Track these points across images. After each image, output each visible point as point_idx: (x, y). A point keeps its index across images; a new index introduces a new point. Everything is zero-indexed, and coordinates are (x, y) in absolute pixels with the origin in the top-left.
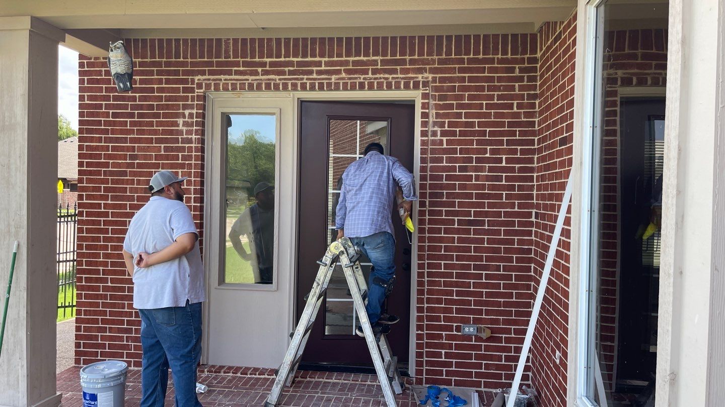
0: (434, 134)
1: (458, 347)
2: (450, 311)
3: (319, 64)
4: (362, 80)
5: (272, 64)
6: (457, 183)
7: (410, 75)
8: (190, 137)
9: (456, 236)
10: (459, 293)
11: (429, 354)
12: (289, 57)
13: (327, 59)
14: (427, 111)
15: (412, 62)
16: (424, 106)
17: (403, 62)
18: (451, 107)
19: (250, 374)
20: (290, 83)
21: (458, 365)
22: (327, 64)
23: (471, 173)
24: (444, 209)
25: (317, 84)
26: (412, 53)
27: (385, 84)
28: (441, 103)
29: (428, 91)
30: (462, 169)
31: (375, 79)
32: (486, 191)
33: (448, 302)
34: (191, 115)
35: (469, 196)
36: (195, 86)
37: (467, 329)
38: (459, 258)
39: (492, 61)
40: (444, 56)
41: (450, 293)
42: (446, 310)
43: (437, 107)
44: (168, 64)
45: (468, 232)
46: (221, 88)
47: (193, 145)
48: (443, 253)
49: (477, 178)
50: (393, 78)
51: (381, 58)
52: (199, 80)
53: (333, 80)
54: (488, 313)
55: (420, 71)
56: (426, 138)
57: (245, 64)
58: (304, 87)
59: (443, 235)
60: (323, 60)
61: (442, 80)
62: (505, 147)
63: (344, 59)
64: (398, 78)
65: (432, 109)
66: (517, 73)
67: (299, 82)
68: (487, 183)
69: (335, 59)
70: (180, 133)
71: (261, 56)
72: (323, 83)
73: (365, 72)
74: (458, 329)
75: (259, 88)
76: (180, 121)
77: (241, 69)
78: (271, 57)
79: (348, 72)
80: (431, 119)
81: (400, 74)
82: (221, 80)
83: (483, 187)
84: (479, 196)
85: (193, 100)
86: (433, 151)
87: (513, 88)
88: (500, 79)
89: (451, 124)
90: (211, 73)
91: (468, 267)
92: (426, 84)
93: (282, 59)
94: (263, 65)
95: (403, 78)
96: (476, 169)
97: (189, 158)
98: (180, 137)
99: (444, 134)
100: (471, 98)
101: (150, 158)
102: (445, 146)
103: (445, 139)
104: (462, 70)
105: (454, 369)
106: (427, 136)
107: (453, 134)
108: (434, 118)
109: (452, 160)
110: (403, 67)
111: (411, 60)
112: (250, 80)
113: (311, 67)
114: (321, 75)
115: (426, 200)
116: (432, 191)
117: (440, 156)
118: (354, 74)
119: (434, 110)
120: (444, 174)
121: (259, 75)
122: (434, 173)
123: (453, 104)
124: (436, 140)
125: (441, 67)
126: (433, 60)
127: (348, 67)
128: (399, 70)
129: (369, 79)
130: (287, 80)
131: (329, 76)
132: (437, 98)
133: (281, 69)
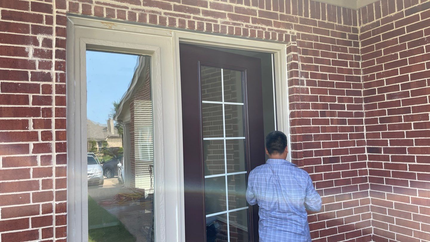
0: (302, 83)
3: (205, 4)
4: (245, 27)
6: (320, 126)
7: (282, 29)
8: (47, 71)
9: (323, 173)
10: (328, 224)
13: (212, 1)
14: (297, 62)
15: (282, 17)
16: (295, 58)
18: (311, 60)
20: (177, 19)
22: (212, 5)
23: (328, 118)
25: (205, 26)
26: (282, 9)
27: (264, 35)
28: (305, 56)
29: (296, 45)
30: (323, 114)
31: (256, 27)
32: (338, 133)
33: (322, 233)
34: (47, 42)
35: (327, 137)
36: (54, 4)
38: (326, 192)
39: (332, 26)
40: (303, 17)
41: (323, 225)
43: (303, 60)
45: (329, 168)
46: (93, 12)
47: (53, 83)
49: (332, 122)
50: (269, 29)
51: (259, 9)
53: (219, 23)
55: (289, 26)
56: (298, 86)
58: (192, 26)
59: (314, 173)
61: (304, 37)
62: (346, 96)
63: (228, 3)
64: (273, 30)
66: (347, 39)
67: (187, 20)
68: (338, 126)
69: (220, 2)
72: (211, 24)
73: (247, 20)
75: (143, 20)
76: (30, 49)
79: (231, 16)
80: (299, 70)
81: (274, 26)
82: (91, 2)
83: (336, 129)
84: (334, 137)
85: (49, 22)
86: (303, 98)
88: (338, 42)
89: (313, 76)
91: (332, 199)
92: (294, 38)
95: (277, 31)
96: (332, 114)
98: (29, 71)
99: (309, 83)
100: (323, 54)
102: (310, 94)
103: (309, 87)
104: (315, 31)
106: (298, 84)
107: (314, 83)
108: (301, 69)
109: (315, 106)
110: (276, 20)
111: (281, 15)
112: (130, 8)
113: (197, 6)
114: (207, 16)
115: (302, 142)
116: (305, 134)
117: (308, 102)
118: (237, 20)
119: (300, 62)
120: (311, 118)
121: (140, 4)
122: (304, 118)
123: (312, 58)
124: (304, 88)
125: (302, 26)
126: (297, 18)
127: (231, 13)
128: (273, 23)
129: (250, 27)
130: (173, 16)
131: (214, 18)
132: (301, 52)
133: (166, 3)
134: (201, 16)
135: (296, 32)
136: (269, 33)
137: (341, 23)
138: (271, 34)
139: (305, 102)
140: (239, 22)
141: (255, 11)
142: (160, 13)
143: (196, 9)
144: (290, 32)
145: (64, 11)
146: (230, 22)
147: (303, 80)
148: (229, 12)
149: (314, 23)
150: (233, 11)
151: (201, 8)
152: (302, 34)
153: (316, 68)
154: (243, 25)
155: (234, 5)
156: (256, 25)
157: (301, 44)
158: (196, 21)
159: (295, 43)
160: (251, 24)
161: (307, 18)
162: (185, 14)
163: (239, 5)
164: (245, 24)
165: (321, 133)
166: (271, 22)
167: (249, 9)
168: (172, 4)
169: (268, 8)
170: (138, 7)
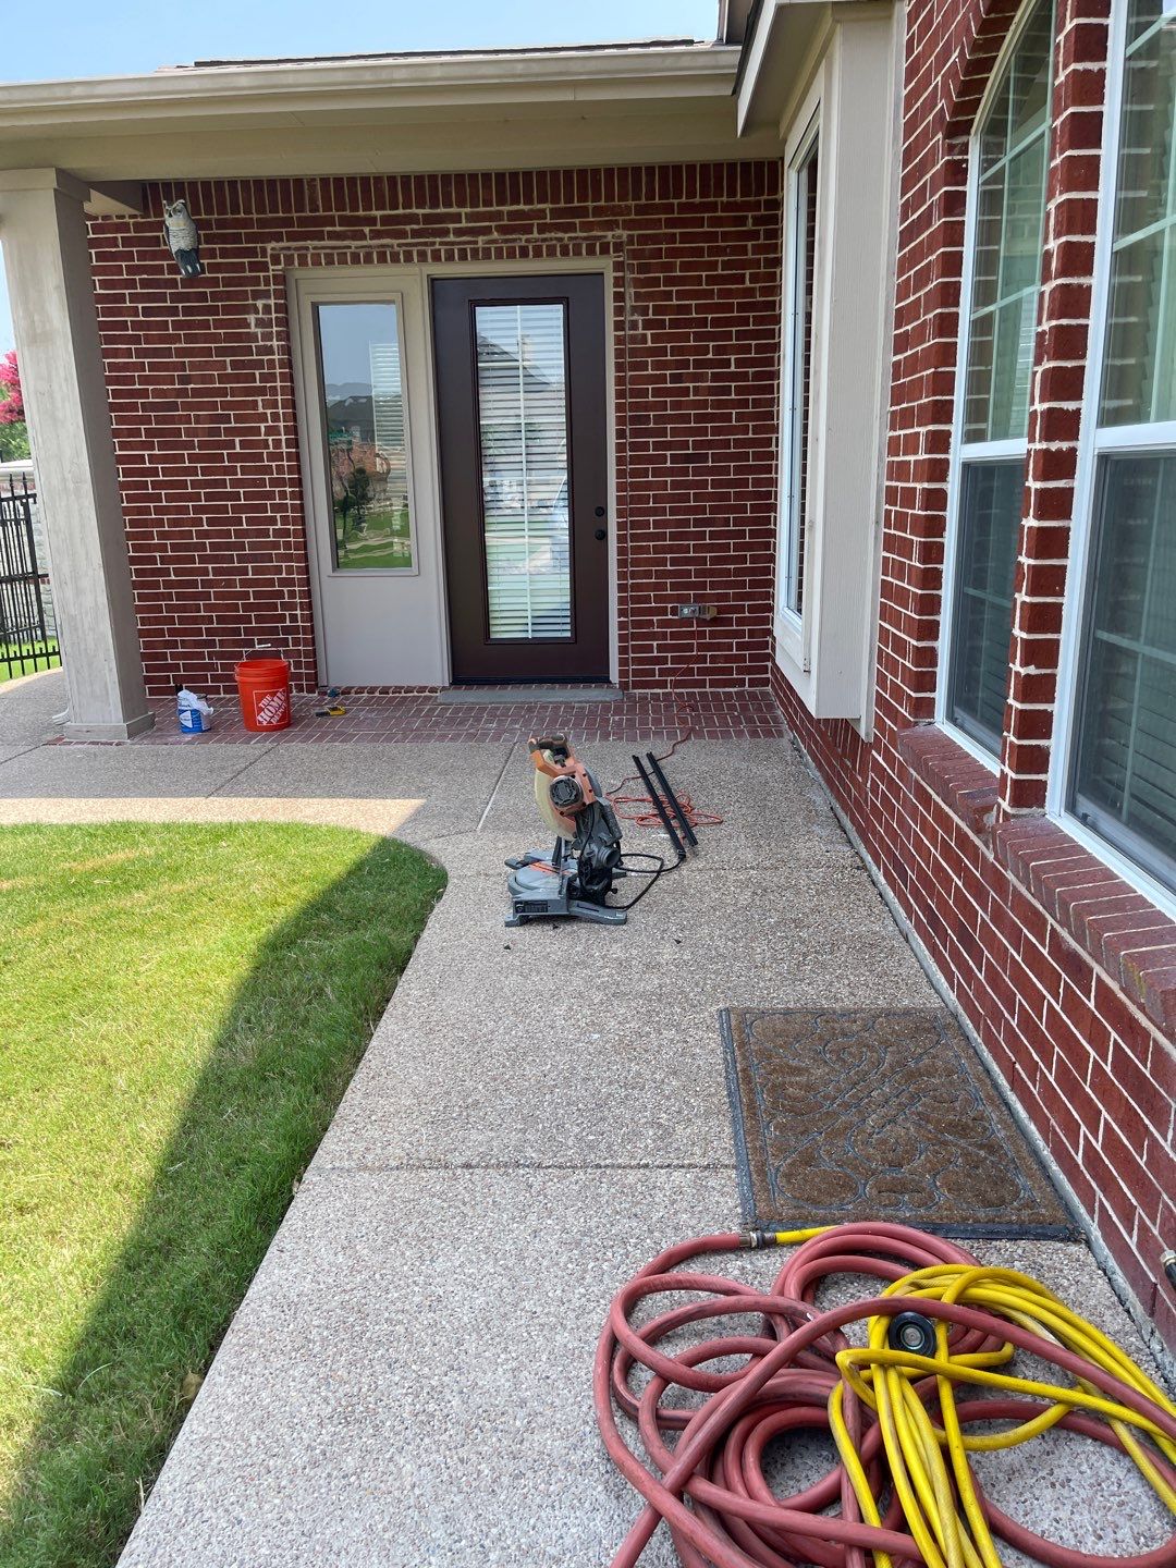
0: (634, 326)
1: (674, 636)
2: (662, 587)
3: (457, 218)
4: (523, 243)
5: (386, 220)
6: (668, 399)
7: (595, 233)
8: (269, 343)
9: (669, 479)
10: (674, 562)
11: (636, 649)
12: (411, 208)
13: (468, 210)
14: (622, 290)
15: (598, 211)
16: (618, 282)
17: (583, 212)
18: (655, 282)
19: (393, 693)
20: (415, 251)
21: (675, 660)
22: (470, 218)
23: (687, 385)
24: (651, 440)
25: (456, 251)
26: (597, 198)
27: (558, 249)
28: (642, 276)
29: (621, 259)
30: (676, 378)
31: (544, 240)
32: (709, 411)
33: (659, 574)
34: (267, 309)
35: (686, 418)
36: (268, 259)
37: (686, 611)
38: (673, 511)
39: (713, 207)
40: (643, 201)
41: (663, 562)
42: (656, 587)
43: (637, 283)
44: (221, 224)
45: (685, 472)
46: (310, 262)
47: (276, 357)
48: (651, 505)
49: (697, 391)
50: (570, 238)
51: (551, 206)
52: (273, 249)
53: (480, 244)
54: (713, 585)
55: (610, 226)
56: (623, 333)
57: (344, 221)
58: (436, 257)
59: (650, 479)
60: (464, 211)
61: (643, 239)
62: (734, 342)
63: (495, 208)
64: (576, 238)
65: (630, 287)
66: (750, 226)
67: (429, 250)
68: (710, 398)
69: (481, 209)
70: (252, 337)
71: (368, 207)
72: (465, 249)
73: (528, 230)
74: (674, 611)
75: (368, 259)
76: (252, 318)
77: (338, 228)
78: (383, 208)
79: (503, 230)
80: (629, 303)
81: (580, 231)
82: (307, 248)
83: (704, 404)
84: (700, 418)
85: (267, 283)
86: (633, 353)
87: (744, 250)
88: (726, 236)
89: (658, 310)
90: (292, 237)
91: (686, 523)
92: (618, 247)
93: (400, 211)
94: (371, 221)
95: (585, 239)
96: (696, 378)
97: (272, 378)
98: (253, 345)
99: (648, 325)
100: (685, 267)
101: (210, 379)
102: (650, 344)
103: (649, 333)
104: (671, 223)
105: (669, 666)
106: (623, 329)
107: (661, 324)
108: (633, 301)
109: (660, 365)
110: (584, 220)
111: (595, 208)
112: (353, 247)
113: (445, 224)
114: (461, 236)
117: (645, 359)
118: (511, 234)
119: (633, 288)
120: (651, 387)
121: (365, 239)
122: (639, 386)
123: (659, 277)
124: (637, 335)
125: (640, 219)
126: (628, 208)
127: (502, 223)
128: (578, 225)
129: (532, 240)
130: (410, 246)
131: (473, 238)
132: (634, 269)
134: (452, 238)
135: (625, 234)
136: (567, 246)
137: (735, 196)
138: (571, 247)
139: (641, 359)
140: (514, 236)
141: (544, 211)
142: (392, 246)
143: (443, 228)
144: (613, 235)
145: (280, 267)
146: (498, 239)
148: (498, 223)
149: (669, 208)
150: (503, 220)
151: (451, 226)
152: (639, 236)
153: (667, 296)
154: (520, 239)
155: (505, 208)
156: (544, 235)
157: (635, 254)
158: (443, 248)
159: (620, 256)
160: (535, 235)
161: (651, 202)
162: (427, 240)
163: (515, 207)
164: (524, 237)
165: (669, 412)
166: (574, 224)
167: (531, 210)
168: (408, 229)
169: (569, 200)
170: (364, 243)
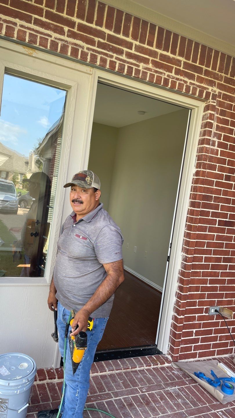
0: (214, 143)
1: (204, 325)
2: (203, 296)
3: (129, 45)
4: (166, 77)
5: (81, 27)
6: (222, 189)
7: (204, 85)
9: (216, 234)
10: (211, 282)
11: (185, 334)
12: (101, 26)
13: (138, 43)
14: (213, 121)
15: (207, 73)
16: (211, 117)
17: (200, 70)
18: (227, 122)
21: (203, 340)
22: (138, 49)
23: (232, 182)
24: (211, 210)
25: (126, 69)
26: (208, 65)
27: (184, 89)
28: (221, 117)
29: (215, 104)
30: (227, 178)
31: (177, 79)
33: (203, 289)
35: (229, 201)
37: (212, 310)
38: (215, 253)
40: (229, 76)
41: (205, 282)
42: (200, 296)
43: (219, 120)
45: (223, 231)
48: (205, 248)
50: (191, 83)
51: (185, 60)
53: (141, 68)
54: (227, 296)
55: (211, 83)
58: (112, 68)
59: (207, 233)
60: (135, 43)
63: (154, 49)
64: (195, 84)
67: (108, 59)
69: (146, 46)
71: (70, 13)
72: (132, 68)
73: (170, 69)
77: (44, 19)
79: (155, 64)
80: (213, 130)
81: (197, 81)
82: (15, 24)
86: (211, 159)
89: (226, 138)
92: (214, 97)
93: (93, 26)
94: (72, 24)
95: (199, 86)
99: (220, 145)
102: (219, 156)
105: (200, 344)
106: (209, 144)
107: (226, 146)
108: (215, 130)
109: (222, 169)
110: (199, 75)
111: (206, 70)
112: (53, 37)
113: (122, 46)
114: (130, 59)
115: (201, 202)
116: (205, 194)
117: (215, 164)
118: (160, 68)
119: (216, 122)
120: (215, 180)
121: (64, 35)
122: (209, 179)
123: (229, 120)
124: (214, 149)
125: (225, 85)
126: (221, 76)
127: (155, 59)
128: (196, 77)
129: (172, 77)
130: (96, 52)
131: (137, 62)
132: (219, 112)
133: (90, 37)
134: (124, 57)
135: (218, 91)
136: (190, 87)
138: (191, 88)
139: (212, 163)
140: (161, 71)
141: (180, 61)
143: (120, 49)
144: (212, 90)
146: (152, 69)
147: (215, 141)
148: (153, 59)
150: (157, 58)
151: (125, 49)
152: (224, 94)
153: (231, 131)
154: (165, 74)
155: (160, 51)
156: (179, 77)
157: (220, 104)
158: (118, 62)
159: (214, 102)
161: (233, 78)
162: (108, 52)
163: (165, 53)
164: (167, 73)
165: (221, 196)
166: (194, 75)
167: (174, 58)
168: (96, 40)
169: (195, 61)
